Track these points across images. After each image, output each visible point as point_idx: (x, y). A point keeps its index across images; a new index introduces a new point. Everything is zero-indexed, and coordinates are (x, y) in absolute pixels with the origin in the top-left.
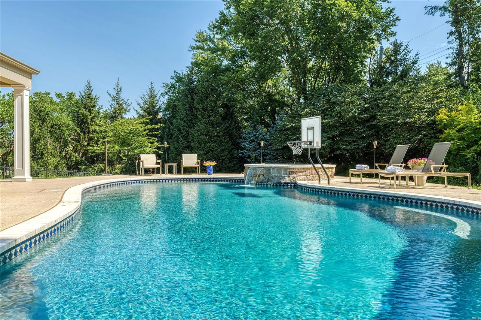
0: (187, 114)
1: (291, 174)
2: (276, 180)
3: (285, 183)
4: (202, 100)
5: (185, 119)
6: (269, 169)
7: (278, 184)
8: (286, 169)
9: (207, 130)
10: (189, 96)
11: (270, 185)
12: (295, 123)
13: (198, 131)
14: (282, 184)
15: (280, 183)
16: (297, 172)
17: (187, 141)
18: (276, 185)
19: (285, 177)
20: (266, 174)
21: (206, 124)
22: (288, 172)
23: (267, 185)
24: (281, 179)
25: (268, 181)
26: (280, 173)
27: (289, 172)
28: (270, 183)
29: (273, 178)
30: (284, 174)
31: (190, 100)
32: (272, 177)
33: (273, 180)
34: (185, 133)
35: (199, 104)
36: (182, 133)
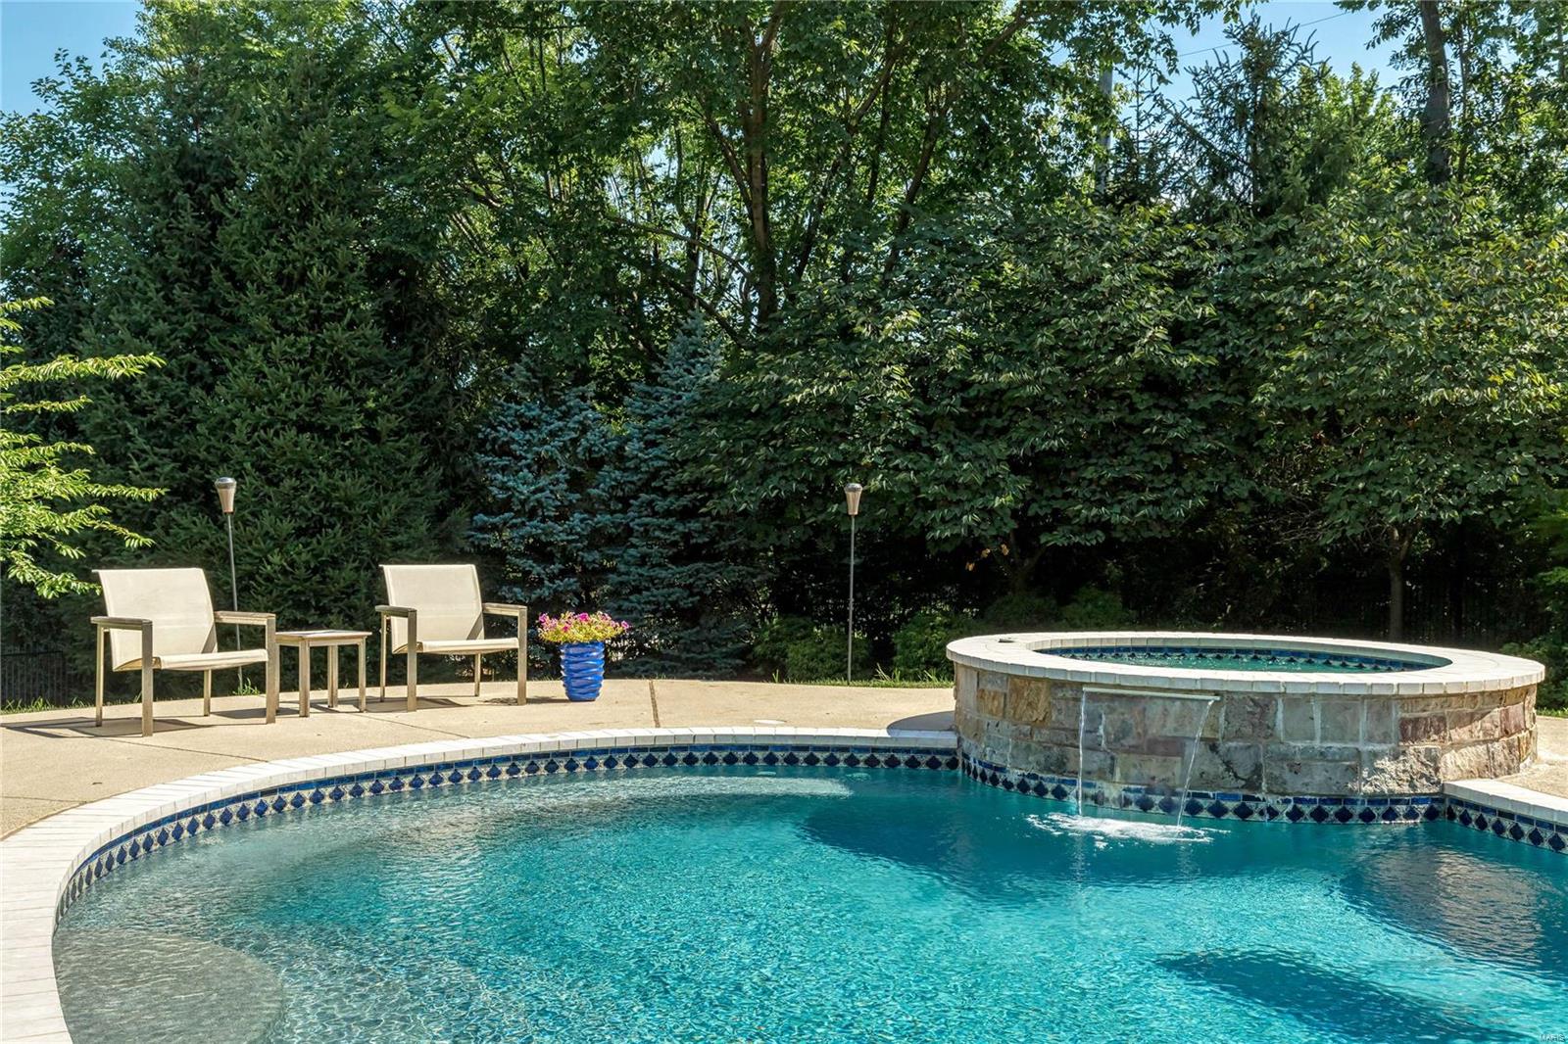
0: (168, 300)
1: (1415, 738)
2: (1316, 782)
3: (1375, 800)
4: (276, 226)
5: (160, 327)
6: (1262, 703)
7: (1332, 810)
8: (1381, 703)
9: (306, 395)
10: (182, 197)
11: (1273, 813)
13: (253, 400)
14: (1358, 809)
15: (1344, 800)
16: (1442, 719)
17: (175, 458)
18: (1319, 815)
19: (1376, 755)
20: (1238, 735)
21: (303, 363)
22: (1394, 727)
23: (1243, 813)
24: (1354, 772)
25: (1252, 784)
26: (1343, 732)
27: (1404, 723)
28: (1271, 800)
29: (1295, 769)
30: (1370, 739)
31: (188, 222)
32: (1284, 757)
33: (1295, 784)
34: (164, 410)
35: (252, 250)
36: (142, 411)
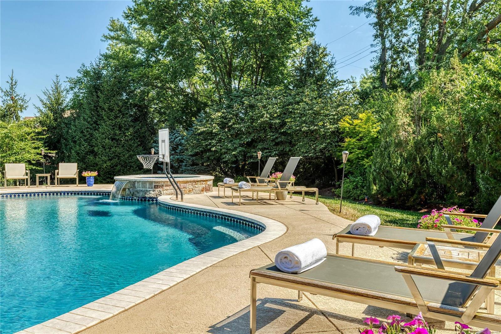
0: (92, 114)
1: (157, 188)
2: (141, 195)
3: (150, 198)
4: (109, 98)
5: (89, 119)
6: (133, 183)
7: (143, 199)
8: (151, 183)
9: (113, 132)
10: (94, 93)
11: (135, 200)
12: (207, 127)
13: (103, 134)
14: (147, 199)
15: (145, 198)
16: (163, 185)
17: (90, 145)
18: (141, 200)
19: (150, 191)
20: (131, 188)
21: (112, 126)
22: (153, 187)
23: (132, 200)
24: (146, 193)
25: (133, 195)
26: (145, 187)
27: (155, 186)
28: (135, 198)
29: (138, 193)
30: (149, 188)
31: (95, 98)
32: (137, 191)
33: (138, 195)
34: (88, 136)
35: (105, 104)
36: (85, 136)
